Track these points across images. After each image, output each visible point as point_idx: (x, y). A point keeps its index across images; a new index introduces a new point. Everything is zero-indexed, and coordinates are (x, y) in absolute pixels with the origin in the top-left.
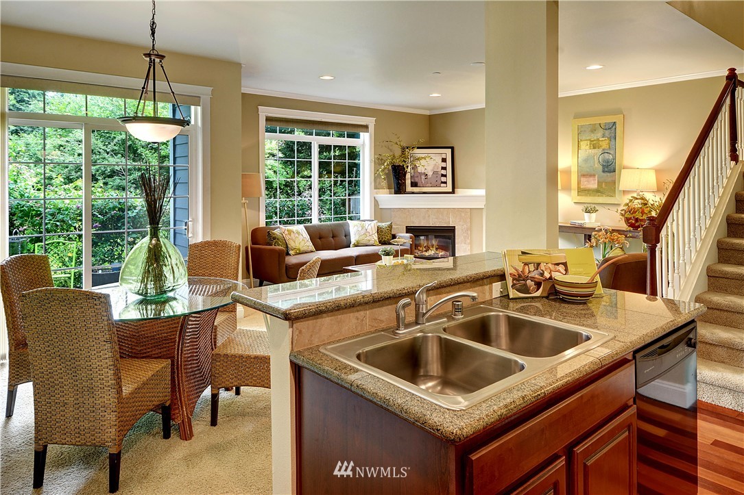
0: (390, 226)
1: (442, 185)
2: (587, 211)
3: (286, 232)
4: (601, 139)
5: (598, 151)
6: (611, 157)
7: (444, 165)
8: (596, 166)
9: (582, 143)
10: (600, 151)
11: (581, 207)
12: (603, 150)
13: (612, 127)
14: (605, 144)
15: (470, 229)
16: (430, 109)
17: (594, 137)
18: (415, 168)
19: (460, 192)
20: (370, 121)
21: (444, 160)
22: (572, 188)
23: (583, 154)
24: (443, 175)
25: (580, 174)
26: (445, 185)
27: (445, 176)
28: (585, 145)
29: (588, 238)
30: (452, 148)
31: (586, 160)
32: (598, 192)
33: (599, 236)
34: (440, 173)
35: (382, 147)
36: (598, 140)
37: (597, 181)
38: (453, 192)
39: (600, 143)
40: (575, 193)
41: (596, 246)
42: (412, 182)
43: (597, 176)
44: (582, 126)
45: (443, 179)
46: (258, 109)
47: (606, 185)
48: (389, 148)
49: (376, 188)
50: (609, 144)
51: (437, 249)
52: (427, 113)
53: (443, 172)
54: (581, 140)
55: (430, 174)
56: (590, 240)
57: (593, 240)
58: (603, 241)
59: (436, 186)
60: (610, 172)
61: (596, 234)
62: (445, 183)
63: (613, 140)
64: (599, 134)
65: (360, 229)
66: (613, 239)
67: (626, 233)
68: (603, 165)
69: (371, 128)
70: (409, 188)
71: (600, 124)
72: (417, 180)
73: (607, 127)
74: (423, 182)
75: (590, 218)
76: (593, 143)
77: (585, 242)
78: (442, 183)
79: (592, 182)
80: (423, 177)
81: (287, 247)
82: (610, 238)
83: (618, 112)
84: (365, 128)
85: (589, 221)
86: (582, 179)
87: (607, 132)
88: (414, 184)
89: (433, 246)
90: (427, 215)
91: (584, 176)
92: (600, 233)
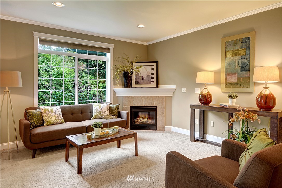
0: (118, 107)
1: (152, 83)
2: (231, 97)
3: (43, 111)
4: (240, 49)
5: (238, 58)
6: (246, 61)
7: (152, 72)
8: (237, 67)
9: (228, 53)
10: (239, 57)
11: (227, 95)
12: (242, 56)
13: (248, 40)
14: (242, 53)
15: (164, 108)
16: (147, 41)
17: (235, 48)
18: (137, 73)
19: (161, 87)
20: (111, 46)
21: (153, 69)
22: (221, 82)
23: (228, 60)
24: (152, 78)
25: (226, 73)
26: (153, 83)
27: (153, 78)
28: (229, 54)
29: (231, 115)
30: (157, 62)
31: (230, 64)
32: (237, 84)
33: (239, 115)
34: (150, 76)
35: (118, 61)
36: (238, 50)
37: (237, 78)
38: (157, 87)
39: (240, 52)
40: (223, 85)
41: (237, 121)
42: (135, 82)
43: (237, 75)
44: (228, 42)
45: (152, 80)
46: (33, 33)
47: (243, 80)
48: (122, 62)
49: (114, 84)
50: (245, 52)
51: (148, 119)
52: (146, 44)
53: (152, 76)
54: (227, 51)
55: (145, 77)
56: (232, 117)
57: (235, 117)
58: (242, 118)
59: (148, 84)
60: (245, 71)
61: (237, 114)
62: (153, 82)
63: (248, 50)
64: (238, 47)
65: (98, 108)
66: (249, 117)
67: (258, 113)
68: (241, 67)
69: (112, 50)
70: (134, 85)
71: (239, 40)
72: (138, 80)
73: (244, 41)
74: (141, 82)
75: (232, 102)
76: (234, 52)
77: (229, 118)
78: (152, 82)
79: (234, 78)
80: (141, 79)
81: (43, 121)
82: (247, 116)
83: (252, 30)
84: (108, 50)
85: (232, 103)
86: (228, 76)
87: (244, 44)
88: (137, 83)
89: (146, 117)
90: (142, 100)
91: (228, 74)
92: (240, 113)
